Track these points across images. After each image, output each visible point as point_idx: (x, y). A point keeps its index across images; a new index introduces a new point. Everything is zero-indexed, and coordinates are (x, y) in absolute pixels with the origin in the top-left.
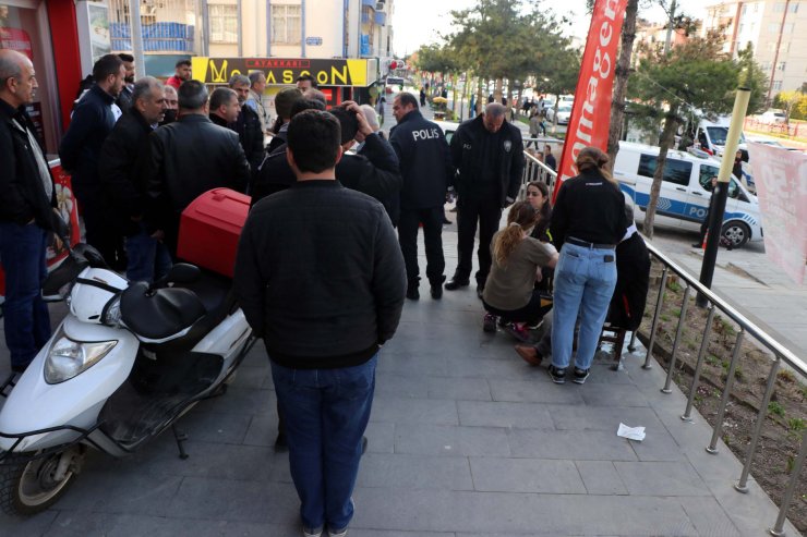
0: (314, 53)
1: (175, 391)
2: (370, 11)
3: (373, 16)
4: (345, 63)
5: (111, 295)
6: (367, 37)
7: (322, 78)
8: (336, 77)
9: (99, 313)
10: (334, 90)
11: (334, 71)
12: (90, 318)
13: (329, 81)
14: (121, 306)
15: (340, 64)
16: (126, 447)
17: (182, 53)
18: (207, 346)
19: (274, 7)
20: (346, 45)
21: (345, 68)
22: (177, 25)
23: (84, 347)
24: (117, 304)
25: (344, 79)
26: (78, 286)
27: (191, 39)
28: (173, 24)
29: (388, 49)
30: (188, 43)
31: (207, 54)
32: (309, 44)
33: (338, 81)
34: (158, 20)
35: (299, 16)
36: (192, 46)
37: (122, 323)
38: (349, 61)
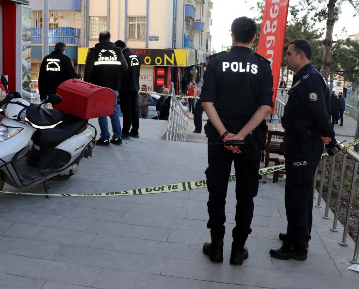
0: (153, 45)
1: (47, 167)
2: (191, 20)
3: (193, 24)
4: (173, 52)
5: (23, 108)
6: (189, 36)
7: (158, 61)
8: (167, 60)
9: (17, 115)
10: (166, 69)
11: (166, 57)
12: (13, 117)
13: (163, 63)
14: (27, 112)
15: (170, 52)
16: (24, 183)
17: (73, 45)
18: (64, 146)
19: (129, 18)
20: (174, 41)
21: (173, 55)
22: (71, 28)
23: (9, 129)
24: (25, 111)
25: (172, 62)
26: (10, 104)
27: (78, 37)
28: (68, 28)
29: (207, 48)
30: (76, 39)
31: (87, 46)
32: (151, 40)
33: (168, 62)
34: (60, 26)
35: (145, 23)
36: (78, 41)
37: (26, 119)
38: (175, 51)
